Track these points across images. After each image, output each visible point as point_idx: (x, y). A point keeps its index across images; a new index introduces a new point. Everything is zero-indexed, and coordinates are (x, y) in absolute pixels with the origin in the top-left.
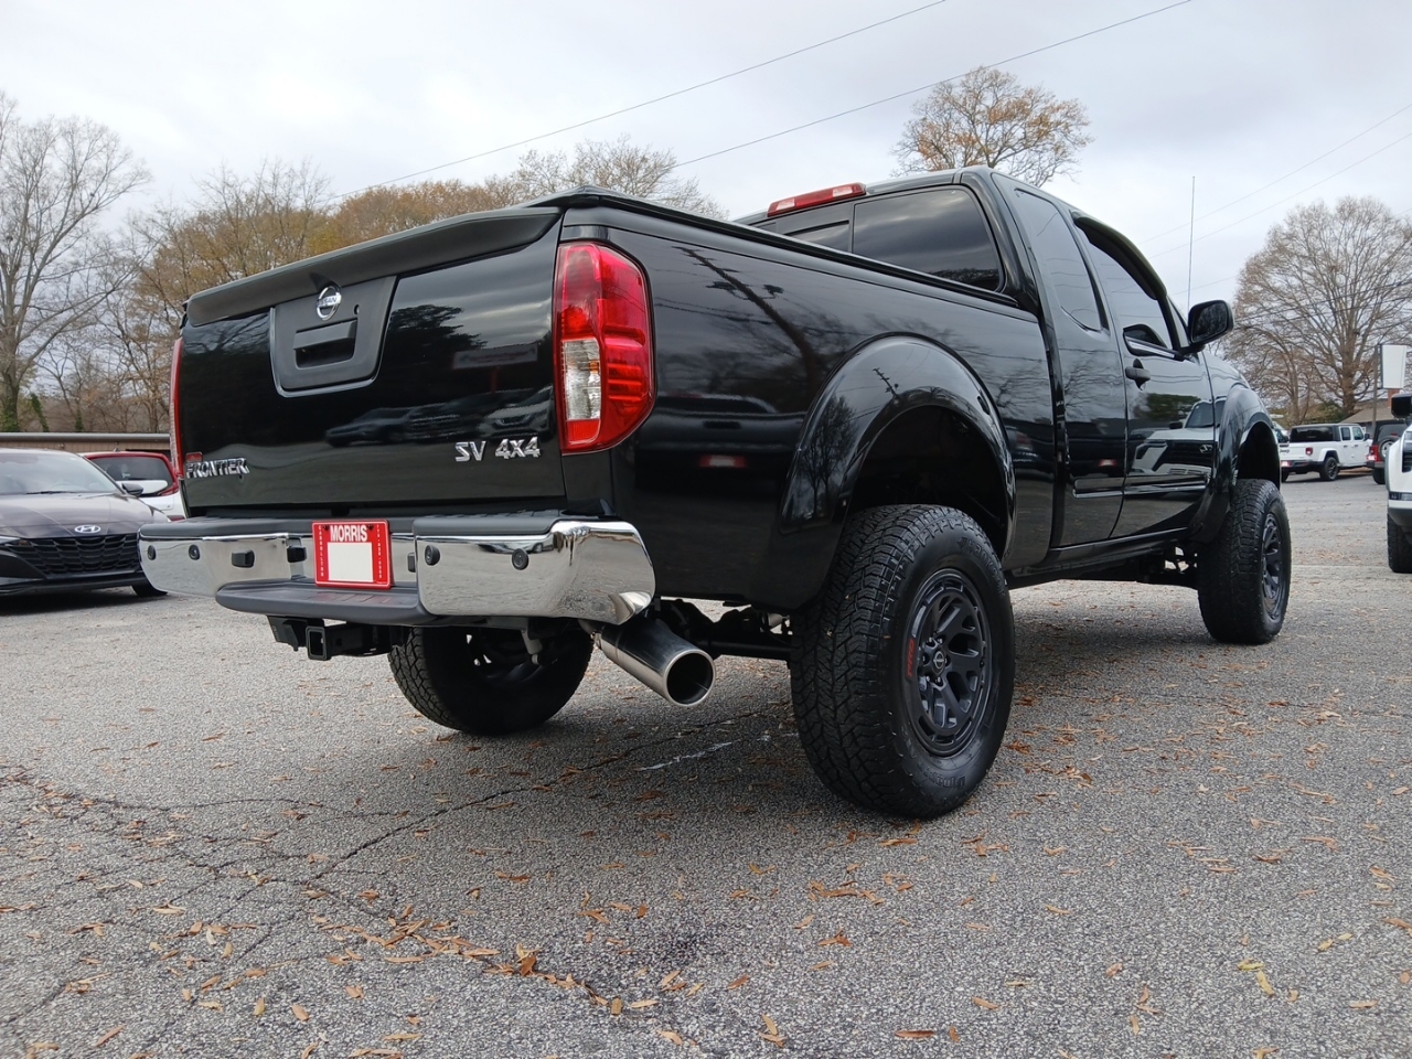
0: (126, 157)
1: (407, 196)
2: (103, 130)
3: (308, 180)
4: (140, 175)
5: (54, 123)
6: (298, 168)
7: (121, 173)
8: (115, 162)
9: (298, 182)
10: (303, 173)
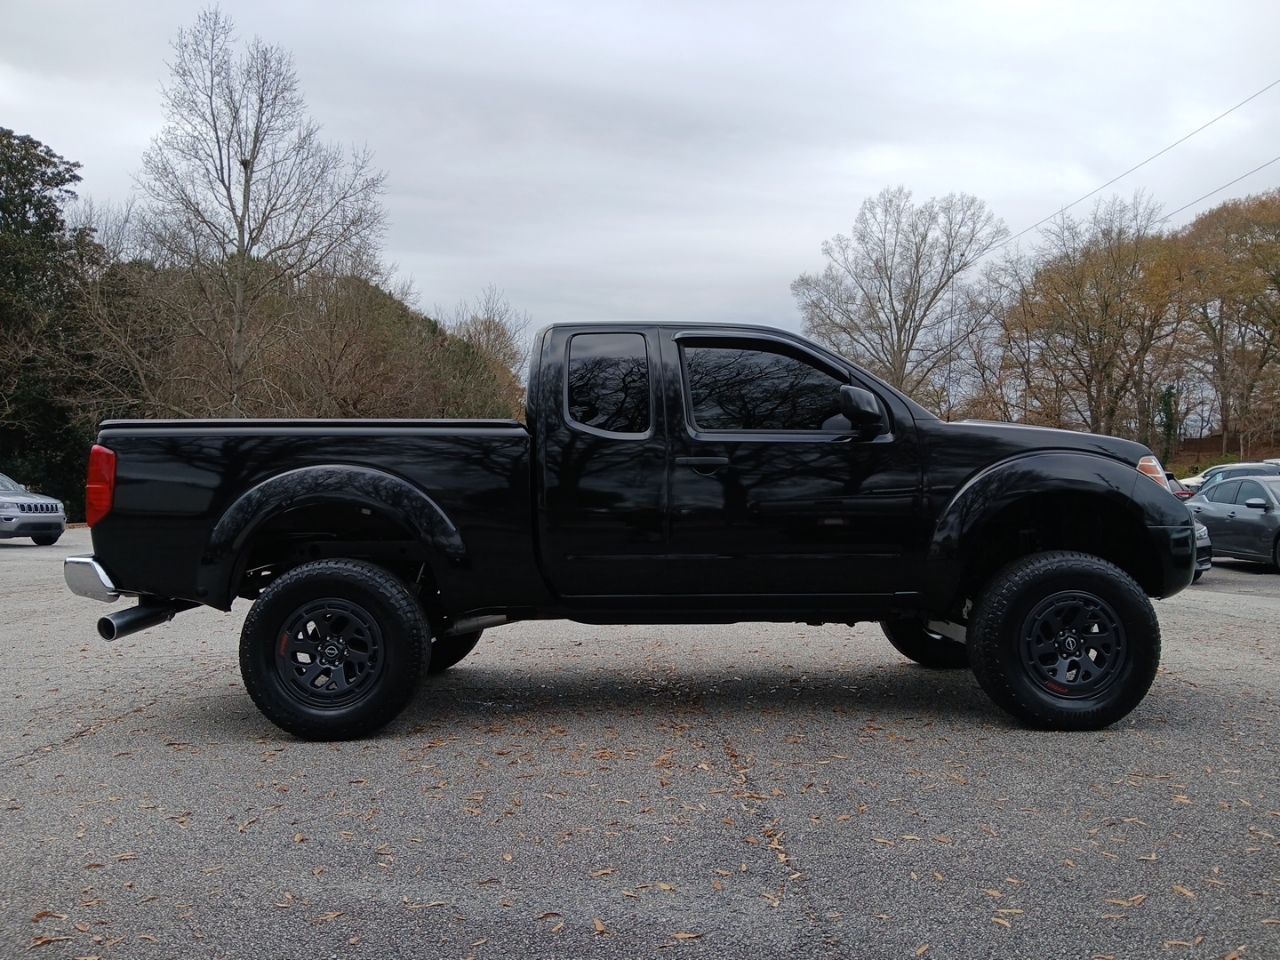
0: (989, 218)
1: (1263, 205)
2: (973, 201)
3: (1141, 210)
4: (1001, 232)
5: (935, 204)
6: (1129, 201)
7: (983, 234)
8: (978, 226)
9: (1130, 215)
10: (1135, 206)
